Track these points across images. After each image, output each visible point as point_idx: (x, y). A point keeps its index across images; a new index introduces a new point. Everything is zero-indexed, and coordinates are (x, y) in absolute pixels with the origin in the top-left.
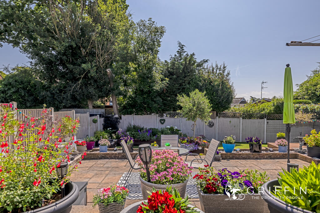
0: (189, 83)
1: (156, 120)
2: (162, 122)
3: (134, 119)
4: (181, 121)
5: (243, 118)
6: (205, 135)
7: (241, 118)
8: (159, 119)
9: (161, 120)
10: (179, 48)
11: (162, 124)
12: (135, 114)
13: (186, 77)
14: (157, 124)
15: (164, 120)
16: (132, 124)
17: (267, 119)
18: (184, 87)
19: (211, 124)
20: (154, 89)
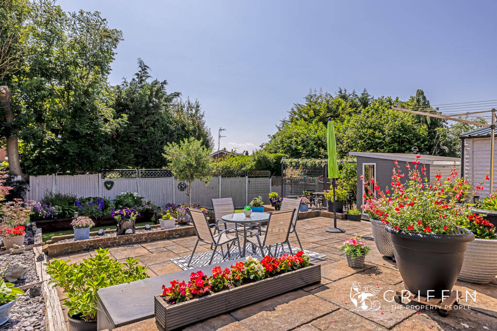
0: (154, 125)
1: (97, 184)
2: (109, 185)
3: (58, 183)
4: (139, 183)
5: (222, 177)
6: (174, 203)
7: (220, 177)
8: (104, 182)
9: (106, 183)
10: (140, 69)
11: (109, 189)
12: (58, 174)
13: (148, 115)
14: (100, 190)
15: (112, 183)
16: (54, 192)
17: (249, 177)
18: (146, 130)
19: (182, 186)
20: (101, 131)
